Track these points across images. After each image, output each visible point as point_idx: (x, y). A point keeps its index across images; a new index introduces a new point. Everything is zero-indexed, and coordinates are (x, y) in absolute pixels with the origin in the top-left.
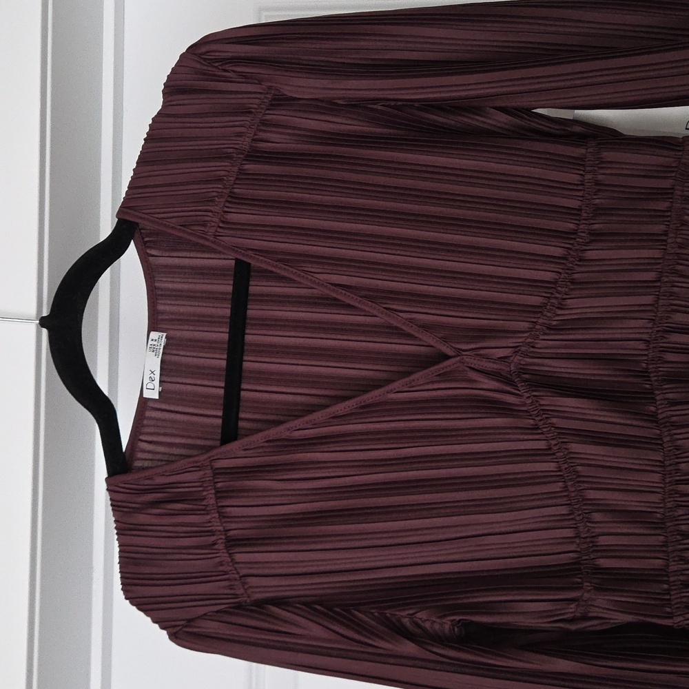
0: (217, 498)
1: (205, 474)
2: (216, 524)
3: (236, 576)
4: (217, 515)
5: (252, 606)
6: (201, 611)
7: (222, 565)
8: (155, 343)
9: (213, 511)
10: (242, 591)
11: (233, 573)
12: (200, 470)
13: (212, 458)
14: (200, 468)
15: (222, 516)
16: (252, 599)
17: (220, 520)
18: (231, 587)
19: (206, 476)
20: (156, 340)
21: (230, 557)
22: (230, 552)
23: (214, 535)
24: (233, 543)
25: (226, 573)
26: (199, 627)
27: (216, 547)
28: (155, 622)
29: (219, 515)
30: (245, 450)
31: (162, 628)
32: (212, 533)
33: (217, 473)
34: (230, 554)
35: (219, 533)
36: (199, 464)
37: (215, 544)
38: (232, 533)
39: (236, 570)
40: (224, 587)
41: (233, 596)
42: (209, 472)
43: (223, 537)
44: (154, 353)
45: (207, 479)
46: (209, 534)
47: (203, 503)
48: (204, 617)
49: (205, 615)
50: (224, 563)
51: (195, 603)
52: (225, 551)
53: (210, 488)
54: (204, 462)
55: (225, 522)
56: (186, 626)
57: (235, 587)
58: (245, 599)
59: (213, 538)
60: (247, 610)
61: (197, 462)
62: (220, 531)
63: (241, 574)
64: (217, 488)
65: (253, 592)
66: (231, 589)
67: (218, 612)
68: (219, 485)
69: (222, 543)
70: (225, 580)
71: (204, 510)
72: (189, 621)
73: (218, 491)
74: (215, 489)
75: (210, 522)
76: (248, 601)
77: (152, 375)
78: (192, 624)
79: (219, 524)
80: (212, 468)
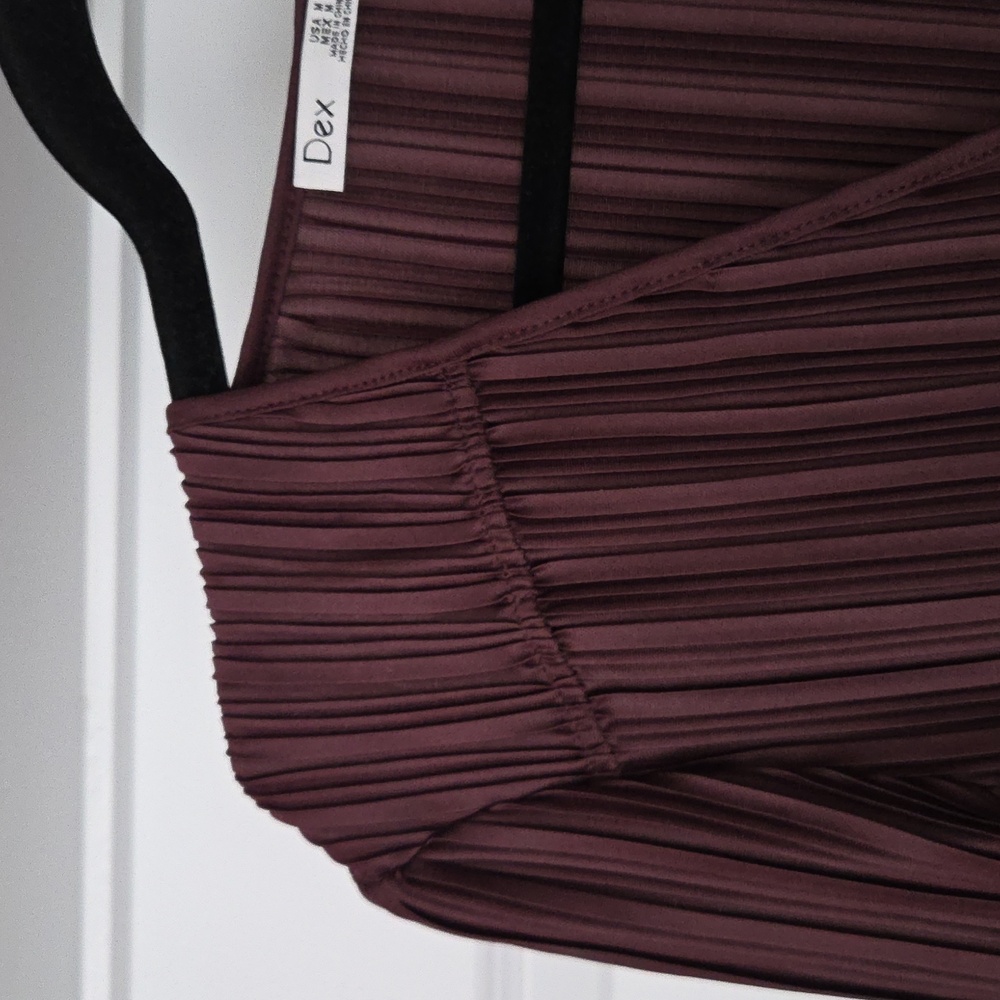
0: (499, 468)
1: (454, 401)
2: (501, 546)
3: (578, 692)
4: (500, 519)
5: (623, 777)
6: (475, 799)
7: (530, 665)
8: (329, 16)
9: (488, 509)
10: (594, 737)
11: (565, 686)
12: (439, 390)
13: (474, 353)
14: (441, 381)
15: (518, 519)
16: (623, 758)
17: (513, 532)
18: (559, 726)
19: (457, 406)
20: (329, 8)
21: (555, 637)
22: (553, 623)
23: (496, 579)
24: (554, 599)
25: (544, 686)
26: (473, 848)
27: (507, 612)
28: (315, 839)
29: (510, 519)
30: (576, 326)
31: (339, 857)
32: (493, 574)
33: (490, 394)
34: (554, 629)
35: (510, 572)
36: (434, 371)
37: (504, 605)
38: (552, 568)
39: (575, 673)
40: (542, 728)
41: (566, 753)
42: (465, 395)
43: (527, 583)
44: (328, 48)
45: (465, 414)
46: (482, 575)
47: (455, 487)
48: (484, 816)
49: (485, 810)
50: (537, 657)
51: (451, 779)
52: (538, 622)
53: (472, 441)
54: (449, 365)
55: (527, 538)
56: (434, 847)
57: (573, 725)
58: (604, 758)
59: (498, 588)
60: (616, 791)
61: (428, 365)
62: (513, 565)
63: (590, 686)
64: (496, 442)
65: (622, 738)
66: (559, 732)
67: (523, 800)
68: (501, 431)
69: (523, 600)
70: (543, 706)
71: (461, 508)
72: (440, 830)
73: (498, 450)
74: (489, 442)
75: (481, 541)
76: (613, 766)
77: (324, 117)
78: (449, 839)
79: (510, 545)
80: (472, 383)
